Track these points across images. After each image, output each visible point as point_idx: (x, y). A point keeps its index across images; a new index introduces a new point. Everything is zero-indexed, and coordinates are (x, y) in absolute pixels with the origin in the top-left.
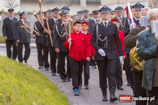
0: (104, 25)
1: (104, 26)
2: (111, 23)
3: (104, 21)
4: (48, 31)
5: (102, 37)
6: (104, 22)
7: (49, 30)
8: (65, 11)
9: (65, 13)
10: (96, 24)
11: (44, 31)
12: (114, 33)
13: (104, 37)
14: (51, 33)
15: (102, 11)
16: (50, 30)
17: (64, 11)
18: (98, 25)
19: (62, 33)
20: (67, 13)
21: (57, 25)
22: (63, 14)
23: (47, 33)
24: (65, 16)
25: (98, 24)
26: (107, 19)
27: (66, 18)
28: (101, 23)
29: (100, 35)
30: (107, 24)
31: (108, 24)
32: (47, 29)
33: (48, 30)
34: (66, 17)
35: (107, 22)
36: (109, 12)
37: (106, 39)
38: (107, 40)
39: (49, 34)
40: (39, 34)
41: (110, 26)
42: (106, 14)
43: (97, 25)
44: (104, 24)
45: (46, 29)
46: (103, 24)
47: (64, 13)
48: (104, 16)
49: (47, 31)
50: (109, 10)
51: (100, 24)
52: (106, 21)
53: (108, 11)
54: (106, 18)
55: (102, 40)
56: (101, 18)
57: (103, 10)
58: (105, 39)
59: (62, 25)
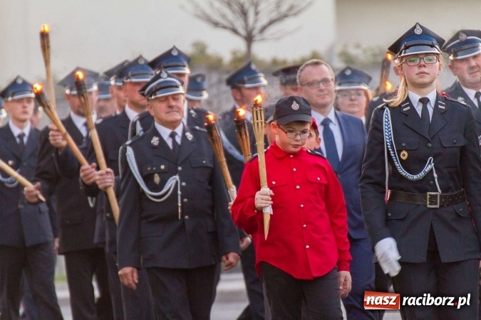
0: (419, 109)
1: (420, 113)
2: (445, 100)
3: (419, 93)
4: (101, 175)
6: (415, 97)
7: (105, 168)
8: (169, 76)
9: (165, 85)
10: (383, 109)
11: (82, 174)
12: (463, 143)
13: (422, 163)
14: (113, 184)
15: (407, 48)
16: (109, 170)
17: (164, 75)
18: (392, 109)
20: (178, 83)
21: (130, 145)
22: (158, 90)
23: (94, 185)
24: (166, 98)
25: (390, 108)
26: (431, 83)
27: (171, 107)
28: (403, 103)
29: (405, 155)
30: (428, 106)
31: (433, 106)
32: (94, 164)
33: (98, 168)
34: (173, 103)
35: (432, 96)
36: (438, 52)
37: (432, 170)
38: (435, 175)
39: (106, 188)
40: (38, 192)
41: (443, 113)
42: (422, 63)
43: (387, 112)
44: (415, 106)
45: (90, 163)
46: (411, 105)
47: (162, 85)
48: (417, 70)
49: (96, 176)
50: (435, 42)
51: (400, 106)
52: (425, 90)
53: (432, 46)
54: (426, 79)
55: (415, 177)
56: (403, 81)
57: (409, 44)
58: (427, 169)
59: (155, 141)
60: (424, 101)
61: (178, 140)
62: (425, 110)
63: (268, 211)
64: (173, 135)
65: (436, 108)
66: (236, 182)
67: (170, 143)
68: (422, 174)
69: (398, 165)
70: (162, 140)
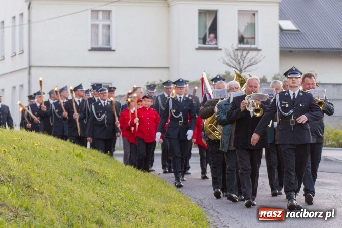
3: (179, 95)
5: (177, 113)
7: (76, 113)
11: (63, 115)
12: (189, 108)
13: (179, 113)
14: (78, 118)
18: (172, 99)
19: (99, 115)
21: (93, 105)
27: (104, 96)
28: (175, 98)
29: (174, 111)
35: (182, 97)
38: (182, 117)
39: (76, 118)
46: (177, 98)
55: (177, 117)
58: (180, 115)
59: (100, 104)
60: (180, 98)
61: (106, 104)
62: (180, 100)
63: (138, 124)
64: (104, 103)
65: (183, 100)
66: (117, 116)
67: (103, 105)
68: (178, 116)
69: (173, 113)
70: (101, 104)
